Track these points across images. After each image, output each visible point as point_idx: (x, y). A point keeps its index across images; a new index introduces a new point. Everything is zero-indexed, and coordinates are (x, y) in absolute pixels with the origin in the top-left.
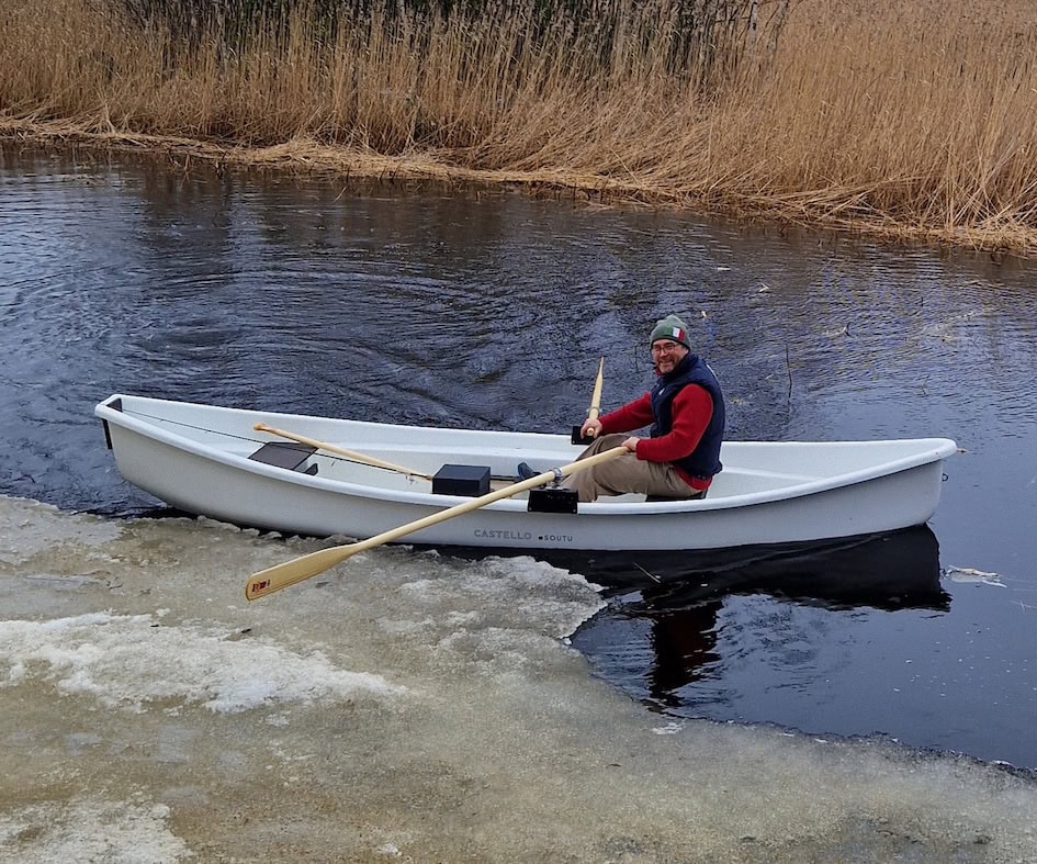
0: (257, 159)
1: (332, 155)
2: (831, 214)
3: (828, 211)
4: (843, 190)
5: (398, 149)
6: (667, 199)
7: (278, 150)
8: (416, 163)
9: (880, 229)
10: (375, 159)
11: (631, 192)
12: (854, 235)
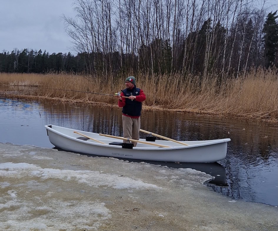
2: (260, 118)
4: (262, 113)
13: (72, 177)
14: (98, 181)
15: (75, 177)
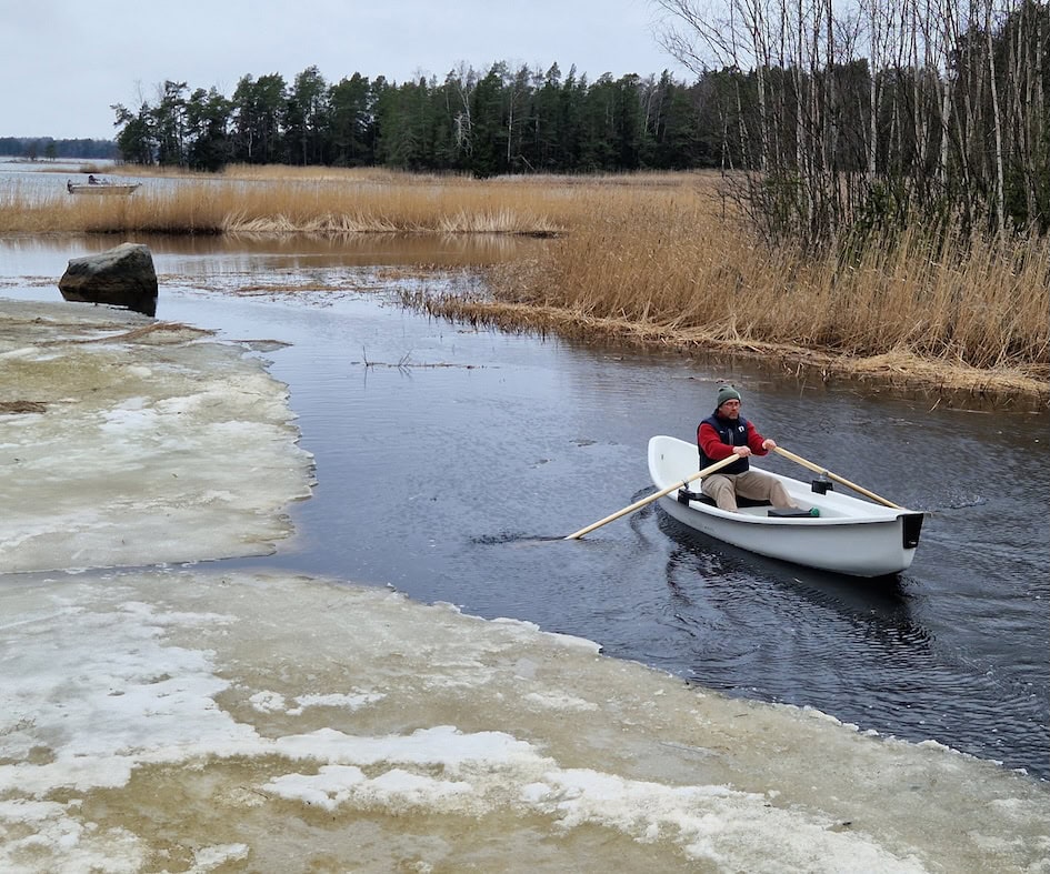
0: (859, 368)
1: (927, 368)
5: (990, 362)
7: (879, 360)
8: (1006, 377)
10: (967, 371)
13: (665, 826)
14: (757, 852)
15: (675, 827)
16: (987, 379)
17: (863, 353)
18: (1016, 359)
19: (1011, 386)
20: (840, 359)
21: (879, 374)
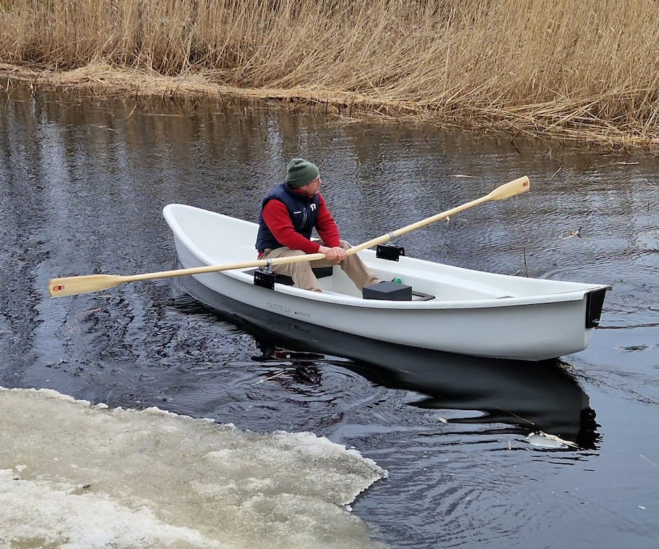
1: (122, 77)
2: (559, 125)
3: (555, 121)
4: (569, 102)
5: (177, 70)
6: (408, 112)
7: (79, 72)
9: (605, 138)
10: (158, 79)
11: (376, 107)
12: (580, 144)
16: (175, 86)
17: (65, 67)
18: (198, 66)
19: (196, 91)
20: (44, 73)
21: (80, 86)
